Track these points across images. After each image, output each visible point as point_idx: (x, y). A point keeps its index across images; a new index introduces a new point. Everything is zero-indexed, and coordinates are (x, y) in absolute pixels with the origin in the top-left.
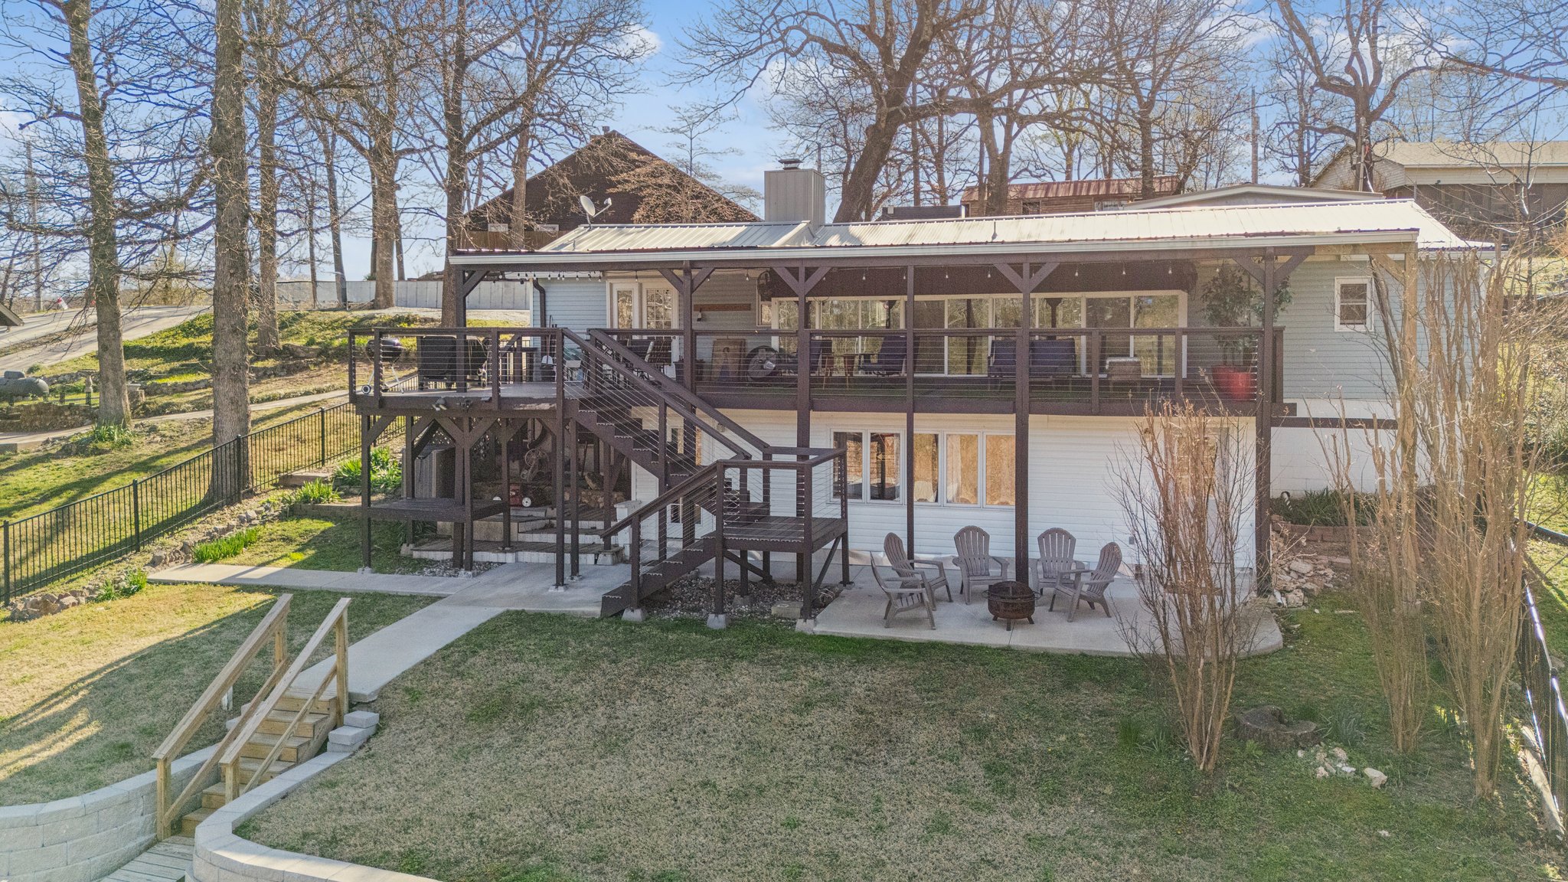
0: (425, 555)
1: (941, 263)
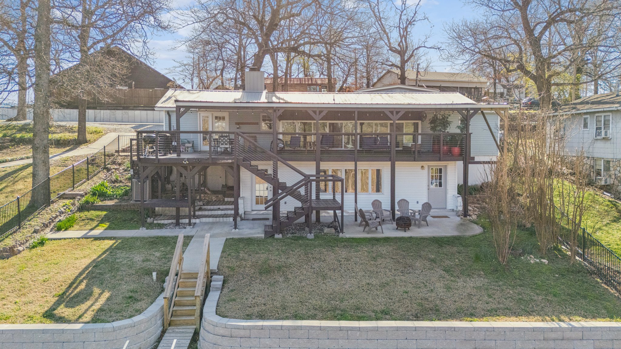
0: (159, 222)
1: (366, 110)
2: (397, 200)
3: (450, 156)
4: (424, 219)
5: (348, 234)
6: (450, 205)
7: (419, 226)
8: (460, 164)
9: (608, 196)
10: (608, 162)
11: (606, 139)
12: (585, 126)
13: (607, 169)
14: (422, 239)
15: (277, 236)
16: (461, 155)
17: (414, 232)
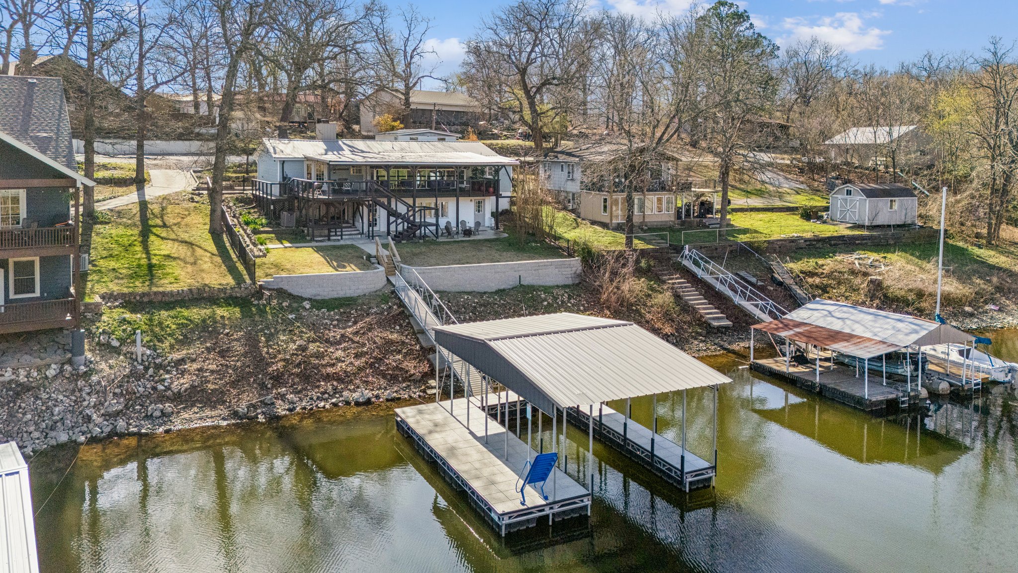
2: (460, 221)
3: (487, 193)
4: (478, 231)
5: (441, 239)
6: (487, 223)
7: (475, 235)
8: (494, 198)
9: (573, 216)
10: (573, 194)
11: (572, 180)
12: (562, 170)
13: (573, 199)
14: (480, 240)
15: (403, 242)
16: (494, 192)
17: (472, 238)
